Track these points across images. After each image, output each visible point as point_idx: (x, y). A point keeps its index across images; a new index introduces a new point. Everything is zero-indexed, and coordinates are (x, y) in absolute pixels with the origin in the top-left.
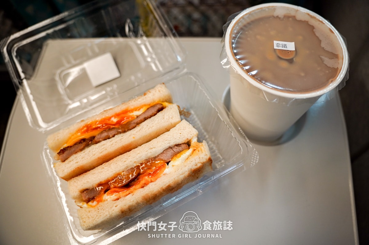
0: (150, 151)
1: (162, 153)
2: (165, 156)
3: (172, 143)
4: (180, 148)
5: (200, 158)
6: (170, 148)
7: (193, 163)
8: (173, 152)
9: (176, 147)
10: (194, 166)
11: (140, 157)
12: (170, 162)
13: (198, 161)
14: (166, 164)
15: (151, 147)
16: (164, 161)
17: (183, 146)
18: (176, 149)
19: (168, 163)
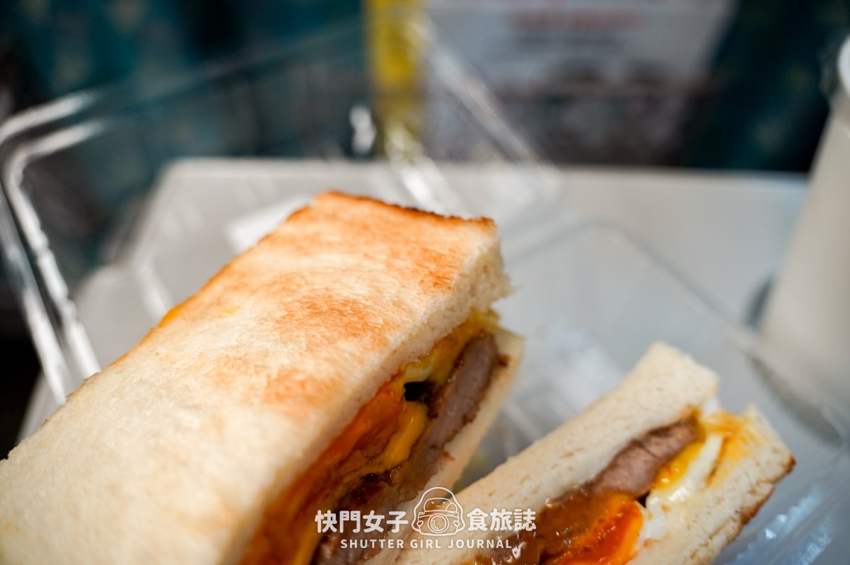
0: (566, 463)
1: (613, 466)
2: (626, 474)
3: (639, 427)
4: (672, 442)
5: (758, 464)
6: (636, 444)
7: (744, 486)
8: (648, 458)
9: (654, 440)
10: (749, 497)
11: (535, 491)
12: (647, 494)
13: (755, 475)
14: (638, 504)
15: (569, 448)
16: (629, 493)
17: (680, 434)
18: (659, 448)
19: (643, 500)
